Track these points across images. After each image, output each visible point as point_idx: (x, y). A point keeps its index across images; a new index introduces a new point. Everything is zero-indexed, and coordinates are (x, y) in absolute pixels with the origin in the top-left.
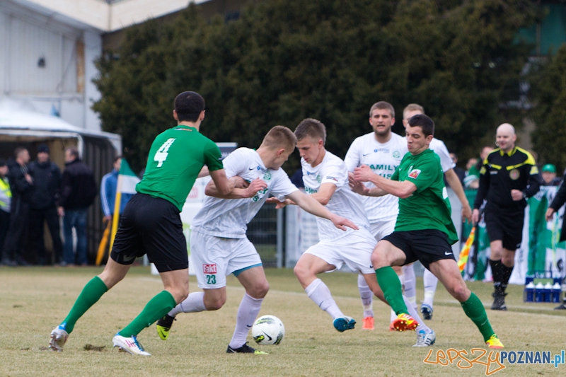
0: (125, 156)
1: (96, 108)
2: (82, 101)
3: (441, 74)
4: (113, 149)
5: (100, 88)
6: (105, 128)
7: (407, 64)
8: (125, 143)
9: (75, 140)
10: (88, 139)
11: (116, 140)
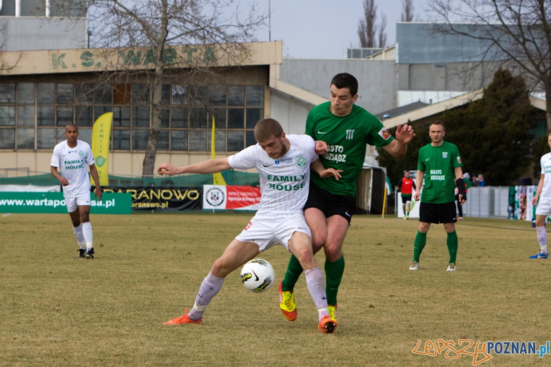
0: (388, 175)
1: (377, 159)
2: (372, 156)
3: (501, 146)
4: (384, 173)
5: (379, 152)
6: (380, 165)
7: (489, 142)
8: (388, 171)
9: (370, 170)
10: (375, 169)
11: (385, 170)
